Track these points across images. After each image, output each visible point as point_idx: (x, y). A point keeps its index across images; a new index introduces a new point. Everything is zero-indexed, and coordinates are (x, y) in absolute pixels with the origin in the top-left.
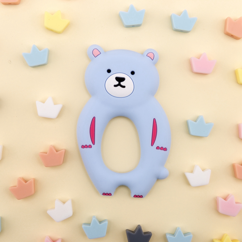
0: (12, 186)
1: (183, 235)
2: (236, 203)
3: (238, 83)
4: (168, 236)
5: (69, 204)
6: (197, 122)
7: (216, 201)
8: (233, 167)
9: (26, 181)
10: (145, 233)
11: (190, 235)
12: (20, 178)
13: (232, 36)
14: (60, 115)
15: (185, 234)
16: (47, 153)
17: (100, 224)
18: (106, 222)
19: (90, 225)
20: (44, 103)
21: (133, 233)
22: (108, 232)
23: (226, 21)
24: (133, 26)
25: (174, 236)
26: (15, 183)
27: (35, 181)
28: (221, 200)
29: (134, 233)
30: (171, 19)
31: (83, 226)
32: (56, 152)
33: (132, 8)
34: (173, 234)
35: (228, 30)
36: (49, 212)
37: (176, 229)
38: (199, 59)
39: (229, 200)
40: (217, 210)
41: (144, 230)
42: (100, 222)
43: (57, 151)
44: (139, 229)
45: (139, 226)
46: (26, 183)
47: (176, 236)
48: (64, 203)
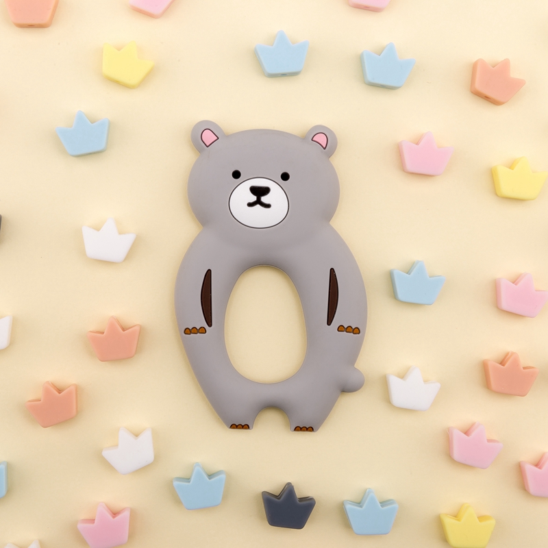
0: (31, 398)
1: (379, 505)
2: (489, 441)
3: (497, 195)
4: (348, 507)
5: (146, 438)
6: (412, 274)
7: (448, 436)
8: (484, 366)
9: (60, 391)
10: (301, 499)
11: (393, 506)
12: (48, 382)
13: (487, 98)
14: (129, 256)
15: (384, 503)
16: (103, 333)
17: (210, 479)
18: (223, 476)
19: (189, 482)
20: (98, 230)
21: (277, 500)
22: (225, 496)
23: (474, 67)
24: (284, 75)
25: (361, 507)
26: (38, 394)
27: (77, 388)
28: (457, 435)
29: (279, 499)
30: (361, 60)
31: (176, 483)
32: (121, 331)
33: (281, 38)
34: (359, 503)
35: (478, 86)
36: (106, 454)
37: (365, 493)
38: (417, 144)
39: (473, 435)
40: (449, 455)
41: (300, 493)
42: (210, 476)
43: (124, 330)
44: (289, 490)
45: (289, 484)
46: (60, 393)
47: (364, 507)
48: (137, 435)
